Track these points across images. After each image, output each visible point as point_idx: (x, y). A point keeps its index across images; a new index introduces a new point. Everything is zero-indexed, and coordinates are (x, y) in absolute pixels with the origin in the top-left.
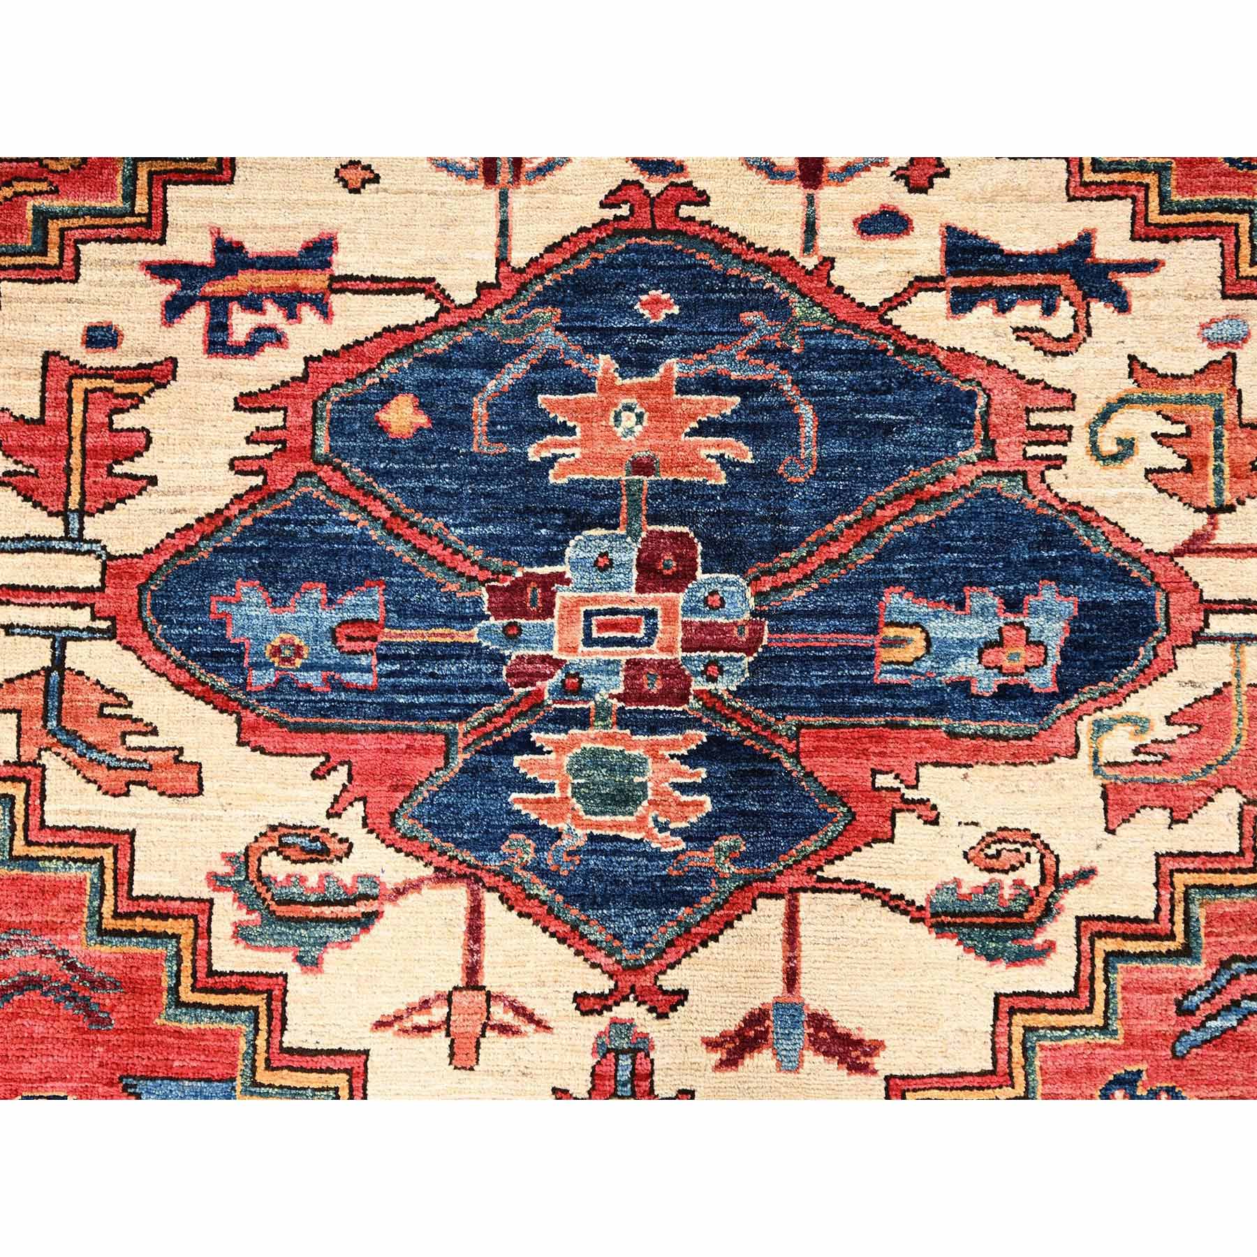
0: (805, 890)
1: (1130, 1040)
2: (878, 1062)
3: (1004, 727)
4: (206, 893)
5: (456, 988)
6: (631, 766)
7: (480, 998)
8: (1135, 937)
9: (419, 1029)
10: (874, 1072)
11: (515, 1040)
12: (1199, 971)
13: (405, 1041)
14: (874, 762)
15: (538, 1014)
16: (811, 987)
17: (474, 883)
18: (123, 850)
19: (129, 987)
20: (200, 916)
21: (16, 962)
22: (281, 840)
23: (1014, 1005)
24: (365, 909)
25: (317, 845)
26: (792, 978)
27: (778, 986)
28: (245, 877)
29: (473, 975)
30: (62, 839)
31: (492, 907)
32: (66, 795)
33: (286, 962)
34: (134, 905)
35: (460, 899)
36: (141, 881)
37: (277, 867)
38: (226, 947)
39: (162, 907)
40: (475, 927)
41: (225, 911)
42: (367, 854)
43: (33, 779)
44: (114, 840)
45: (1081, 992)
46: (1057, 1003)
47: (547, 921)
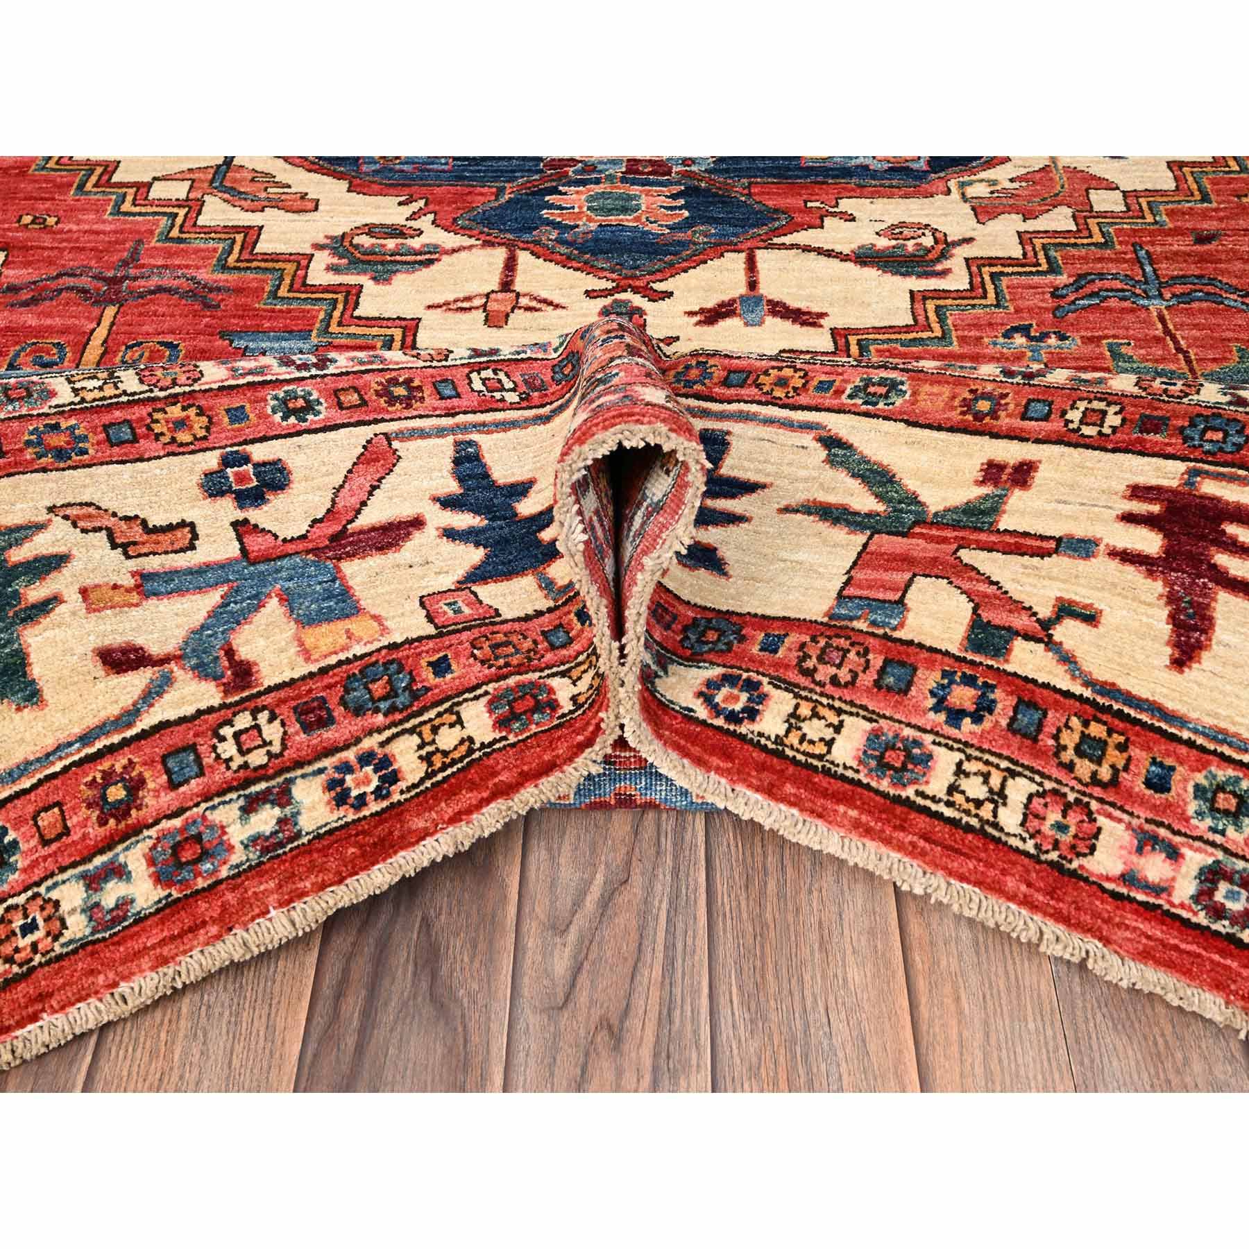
0: (759, 248)
1: (1017, 311)
2: (827, 323)
3: (894, 183)
4: (309, 251)
5: (493, 291)
6: (630, 198)
7: (513, 295)
8: (1009, 265)
9: (462, 309)
10: (821, 326)
11: (536, 314)
12: (1063, 279)
13: (450, 314)
14: (805, 197)
15: (556, 301)
16: (768, 289)
17: (511, 247)
18: (252, 234)
19: (239, 290)
20: (302, 261)
21: (154, 281)
22: (370, 230)
23: (926, 296)
24: (428, 258)
25: (396, 232)
26: (753, 285)
27: (742, 289)
28: (340, 245)
29: (506, 286)
30: (208, 230)
31: (524, 258)
32: (216, 212)
33: (364, 280)
34: (254, 257)
35: (500, 254)
36: (261, 247)
37: (365, 241)
38: (318, 274)
39: (275, 257)
40: (510, 265)
41: (322, 259)
42: (433, 235)
43: (194, 206)
44: (246, 230)
45: (975, 289)
46: (958, 294)
47: (565, 262)
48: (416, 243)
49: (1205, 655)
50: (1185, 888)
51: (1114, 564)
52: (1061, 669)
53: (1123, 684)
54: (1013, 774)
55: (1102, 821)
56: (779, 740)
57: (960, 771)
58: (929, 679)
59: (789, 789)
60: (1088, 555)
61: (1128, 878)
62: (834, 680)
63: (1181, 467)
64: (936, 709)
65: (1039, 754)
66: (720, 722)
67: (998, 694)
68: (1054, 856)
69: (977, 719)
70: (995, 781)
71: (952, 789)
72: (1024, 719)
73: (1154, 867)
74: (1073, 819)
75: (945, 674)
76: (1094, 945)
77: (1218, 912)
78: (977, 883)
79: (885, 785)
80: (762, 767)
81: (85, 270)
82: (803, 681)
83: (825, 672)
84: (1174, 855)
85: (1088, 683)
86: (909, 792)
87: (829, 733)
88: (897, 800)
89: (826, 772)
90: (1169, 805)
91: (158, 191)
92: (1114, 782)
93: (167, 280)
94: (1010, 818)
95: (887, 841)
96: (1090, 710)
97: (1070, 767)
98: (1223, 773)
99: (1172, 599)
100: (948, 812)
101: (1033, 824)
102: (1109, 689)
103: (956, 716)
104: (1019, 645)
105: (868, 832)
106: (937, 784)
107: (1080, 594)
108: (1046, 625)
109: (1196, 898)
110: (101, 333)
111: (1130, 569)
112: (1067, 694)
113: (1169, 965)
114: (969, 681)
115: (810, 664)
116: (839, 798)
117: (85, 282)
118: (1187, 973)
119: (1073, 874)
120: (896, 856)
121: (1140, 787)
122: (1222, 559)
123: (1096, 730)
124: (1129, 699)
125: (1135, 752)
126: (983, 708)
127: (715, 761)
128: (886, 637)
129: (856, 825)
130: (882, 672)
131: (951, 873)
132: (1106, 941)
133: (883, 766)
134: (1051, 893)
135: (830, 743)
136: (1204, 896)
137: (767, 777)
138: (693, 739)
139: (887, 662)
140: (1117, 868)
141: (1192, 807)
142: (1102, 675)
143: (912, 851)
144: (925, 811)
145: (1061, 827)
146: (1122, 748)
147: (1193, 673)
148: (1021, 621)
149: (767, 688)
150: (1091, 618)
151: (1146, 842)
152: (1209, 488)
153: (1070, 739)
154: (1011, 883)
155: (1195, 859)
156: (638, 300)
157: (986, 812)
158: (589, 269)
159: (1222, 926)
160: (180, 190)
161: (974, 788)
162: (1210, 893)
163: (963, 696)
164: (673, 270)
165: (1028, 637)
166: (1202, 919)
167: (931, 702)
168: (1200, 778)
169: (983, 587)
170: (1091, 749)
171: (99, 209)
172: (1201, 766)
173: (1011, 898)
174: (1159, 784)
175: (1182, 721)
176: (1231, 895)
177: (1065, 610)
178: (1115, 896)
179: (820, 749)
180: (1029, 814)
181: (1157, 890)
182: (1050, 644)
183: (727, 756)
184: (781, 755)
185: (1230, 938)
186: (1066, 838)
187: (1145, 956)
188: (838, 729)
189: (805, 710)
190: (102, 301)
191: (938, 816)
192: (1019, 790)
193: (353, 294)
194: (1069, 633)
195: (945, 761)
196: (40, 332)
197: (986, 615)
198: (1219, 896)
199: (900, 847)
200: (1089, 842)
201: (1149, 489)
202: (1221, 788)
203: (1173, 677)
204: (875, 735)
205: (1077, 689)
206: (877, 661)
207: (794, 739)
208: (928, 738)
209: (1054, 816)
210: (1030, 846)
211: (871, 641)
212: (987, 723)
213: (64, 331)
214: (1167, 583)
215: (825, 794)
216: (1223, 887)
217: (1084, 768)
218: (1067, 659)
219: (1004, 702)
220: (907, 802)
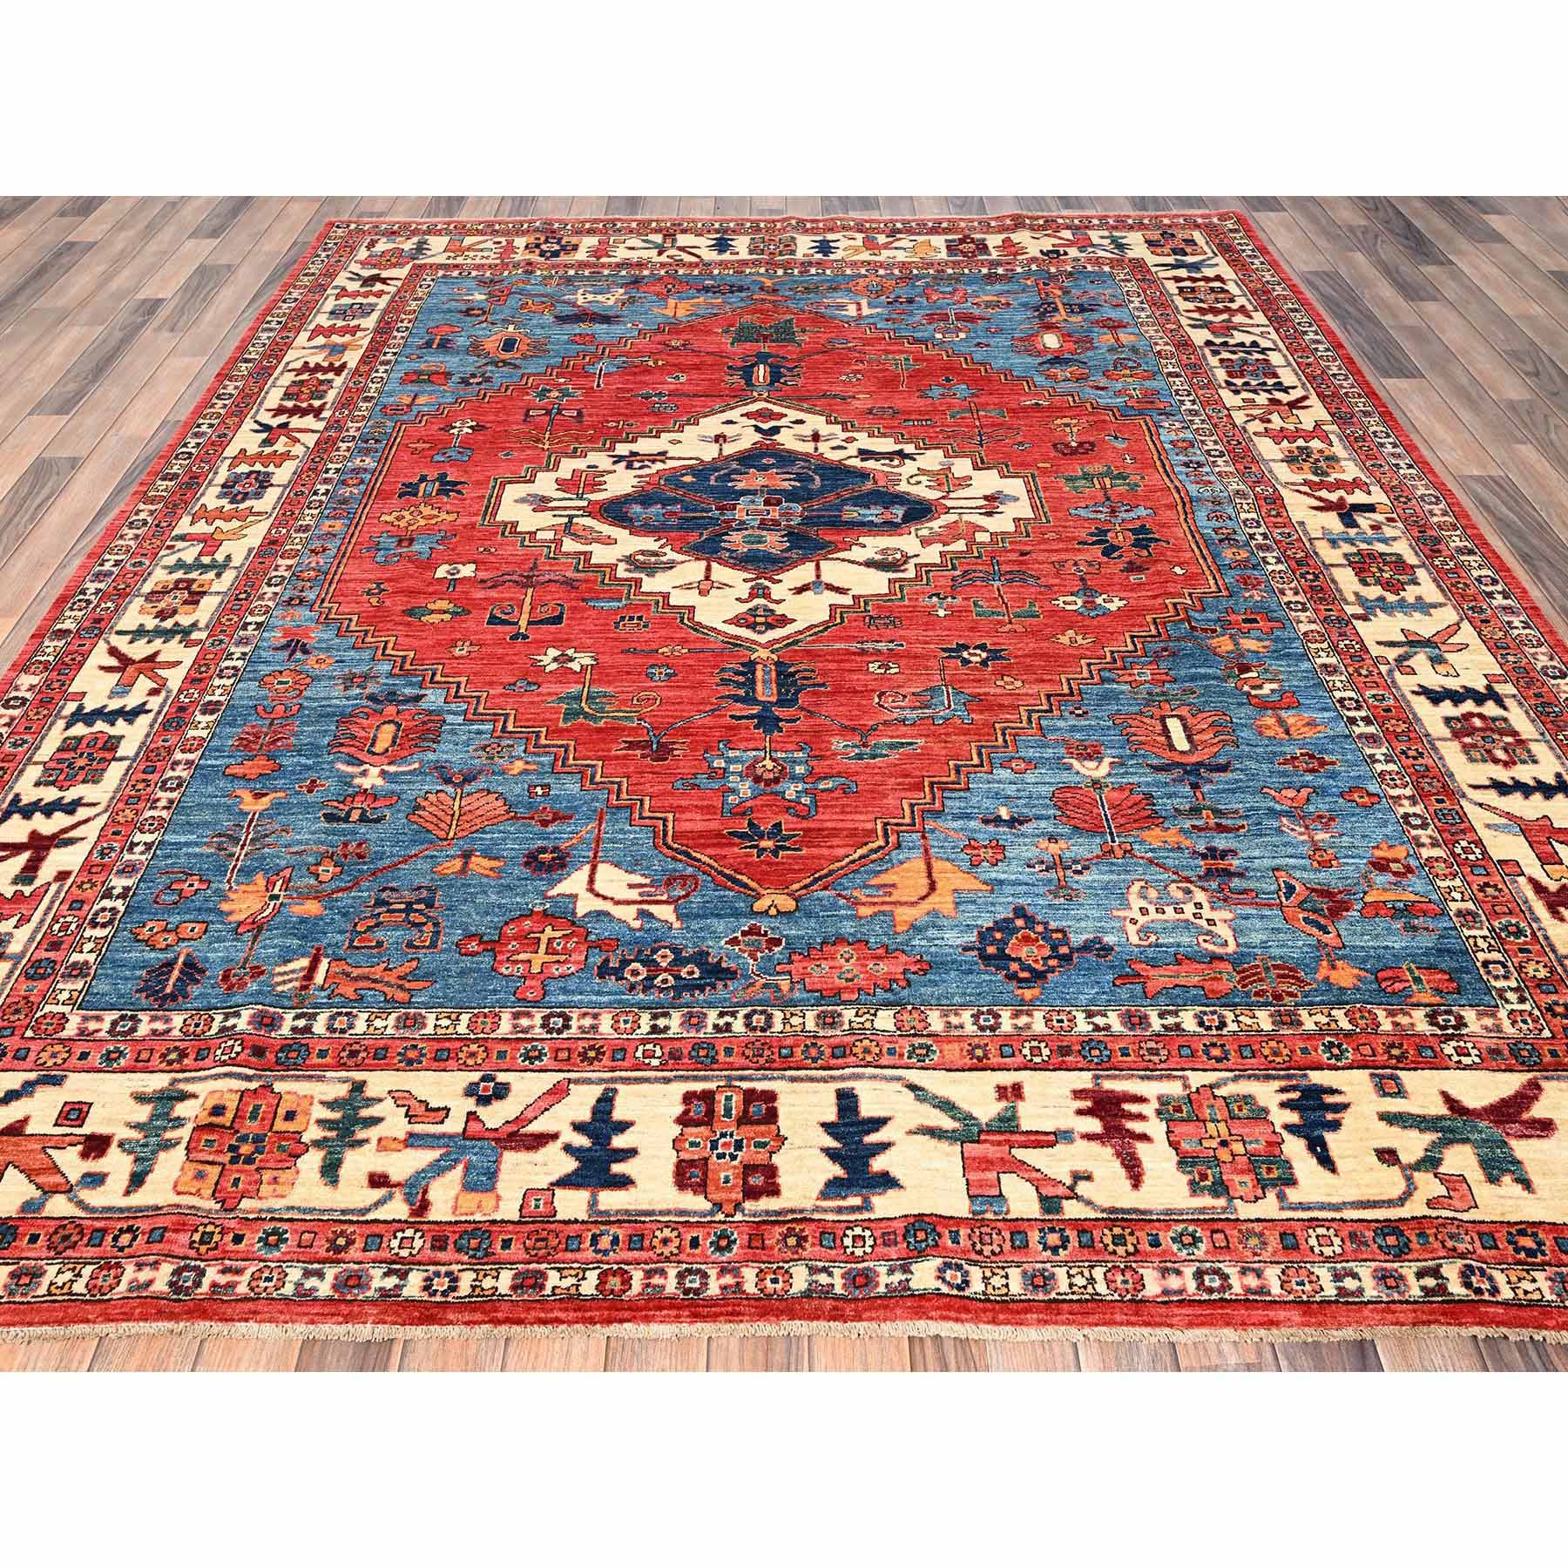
0: (821, 560)
4: (615, 563)
5: (701, 580)
16: (826, 578)
17: (708, 561)
18: (587, 555)
19: (586, 581)
20: (613, 567)
21: (547, 577)
22: (643, 553)
23: (895, 581)
24: (671, 566)
25: (655, 554)
26: (818, 576)
27: (814, 578)
28: (629, 559)
29: (707, 578)
30: (568, 554)
31: (714, 565)
32: (569, 545)
33: (642, 576)
34: (591, 566)
35: (703, 564)
36: (593, 561)
37: (640, 557)
38: (621, 572)
39: (600, 566)
40: (708, 569)
41: (622, 567)
42: (672, 555)
43: (559, 543)
44: (585, 553)
45: (918, 577)
46: (910, 580)
47: (733, 567)
48: (664, 559)
49: (1145, 1178)
50: (1192, 1286)
51: (1085, 1142)
52: (1088, 1208)
53: (1118, 1205)
54: (1092, 1267)
55: (1141, 1271)
56: (984, 1293)
57: (1070, 1276)
58: (1035, 1236)
59: (1001, 1317)
60: (1071, 1141)
61: (1165, 1292)
62: (993, 1252)
63: (1089, 1075)
64: (1045, 1249)
65: (1098, 1253)
66: (955, 1292)
67: (1068, 1232)
68: (1129, 1297)
69: (1065, 1248)
70: (1087, 1274)
71: (1071, 1285)
72: (1084, 1239)
73: (1174, 1282)
74: (1128, 1275)
75: (1041, 1231)
76: (1167, 1331)
77: (1210, 1290)
78: (1104, 1324)
79: (1041, 1296)
80: (985, 1311)
81: (514, 572)
82: (980, 1258)
83: (987, 1250)
84: (1178, 1273)
85: (1103, 1211)
86: (1053, 1295)
87: (1004, 1281)
88: (1050, 1301)
89: (1013, 1301)
90: (1164, 1252)
91: (540, 535)
92: (1137, 1251)
93: (552, 577)
94: (1101, 1288)
95: (1056, 1323)
96: (1110, 1223)
97: (1114, 1253)
98: (1180, 1227)
99: (1118, 1154)
100: (1075, 1297)
101: (1113, 1285)
102: (1113, 1210)
103: (1055, 1250)
104: (1065, 1203)
105: (1046, 1322)
106: (1063, 1285)
107: (1080, 1166)
108: (1071, 1188)
109: (1198, 1288)
110: (528, 600)
111: (1093, 1144)
112: (1097, 1220)
113: (1202, 1324)
114: (1052, 1230)
115: (978, 1247)
116: (1027, 1311)
117: (515, 577)
118: (1211, 1324)
119: (1141, 1301)
120: (1063, 1328)
121: (1149, 1248)
122: (1130, 1125)
123: (1117, 1231)
124: (1124, 1211)
125: (1137, 1233)
126: (1065, 1242)
127: (964, 1316)
128: (1004, 1220)
129: (1039, 1321)
130: (1012, 1240)
131: (1090, 1325)
132: (1171, 1326)
133: (1036, 1287)
134: (1137, 1314)
135: (1007, 1286)
136: (1200, 1286)
137: (990, 1315)
138: (948, 1307)
139: (1012, 1234)
140: (1158, 1290)
141: (1175, 1247)
142: (1107, 1205)
143: (1069, 1323)
144: (1064, 1301)
145: (1126, 1282)
146: (1132, 1234)
147: (1144, 1188)
148: (1060, 1191)
149: (966, 1267)
150: (1089, 1178)
151: (1165, 1272)
152: (1108, 1085)
153: (1108, 1240)
154: (1118, 1317)
155: (1189, 1271)
156: (767, 583)
157: (1090, 1288)
158: (745, 569)
159: (1215, 1296)
160: (550, 535)
161: (1080, 1281)
162: (1202, 1283)
163: (1053, 1239)
164: (782, 570)
165: (1068, 1198)
166: (1205, 1297)
167: (1041, 1247)
168: (1171, 1234)
169: (1035, 1175)
170: (1119, 1240)
171: (514, 544)
172: (1168, 1228)
173: (1121, 1324)
174: (1155, 1243)
175: (1150, 1212)
176: (1212, 1280)
177: (1078, 1177)
178: (1165, 1303)
179: (1004, 1291)
180: (1109, 1282)
181: (1181, 1292)
182: (1078, 1198)
183: (967, 1311)
184: (988, 1300)
185: (1221, 1300)
186: (1130, 1286)
187: (1190, 1325)
188: (1007, 1277)
189: (988, 1274)
190: (526, 586)
191: (1071, 1301)
192: (1098, 1273)
193: (638, 582)
194: (1083, 1188)
195: (1061, 1273)
196: (502, 600)
197: (1044, 1192)
198: (1207, 1283)
199: (1063, 1323)
200: (1140, 1283)
201: (1081, 1091)
202: (1182, 1235)
203: (1135, 1193)
204: (1024, 1273)
205: (1100, 1215)
206: (1007, 1235)
207: (990, 1290)
208: (1048, 1265)
209: (1119, 1278)
210: (1116, 1297)
211: (999, 1225)
212: (1070, 1246)
213: (511, 599)
214: (1113, 1146)
215: (1018, 1312)
216: (1206, 1278)
217: (1121, 1250)
218: (1089, 1203)
219: (1071, 1234)
220: (1055, 1301)
